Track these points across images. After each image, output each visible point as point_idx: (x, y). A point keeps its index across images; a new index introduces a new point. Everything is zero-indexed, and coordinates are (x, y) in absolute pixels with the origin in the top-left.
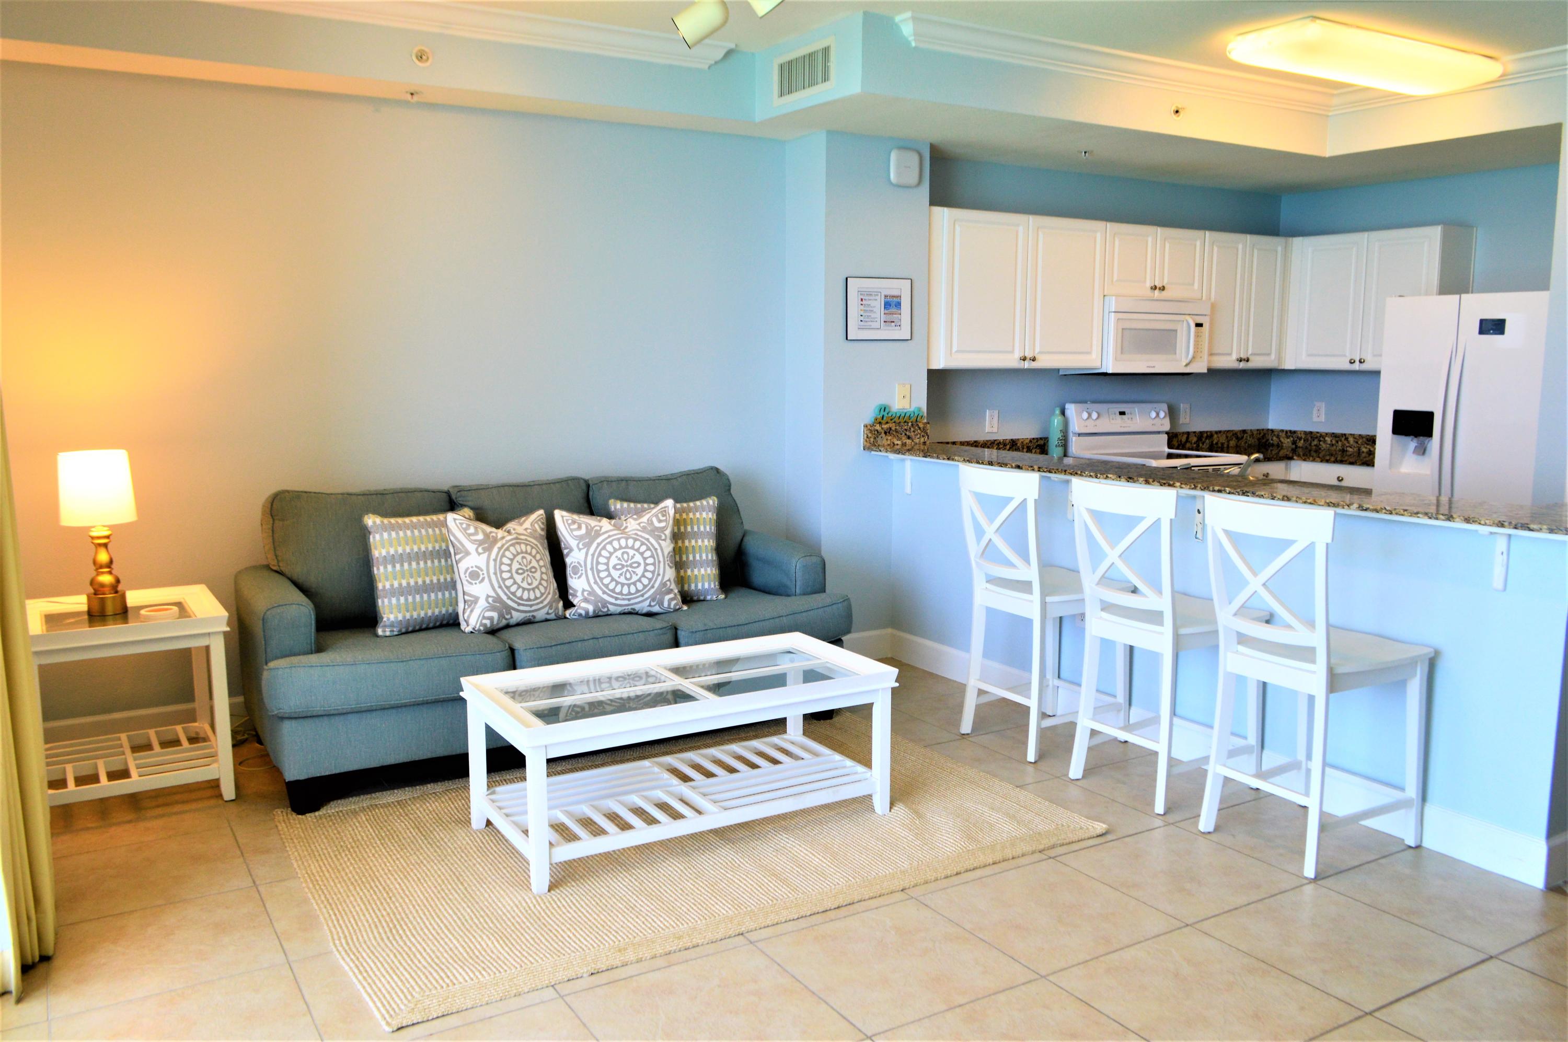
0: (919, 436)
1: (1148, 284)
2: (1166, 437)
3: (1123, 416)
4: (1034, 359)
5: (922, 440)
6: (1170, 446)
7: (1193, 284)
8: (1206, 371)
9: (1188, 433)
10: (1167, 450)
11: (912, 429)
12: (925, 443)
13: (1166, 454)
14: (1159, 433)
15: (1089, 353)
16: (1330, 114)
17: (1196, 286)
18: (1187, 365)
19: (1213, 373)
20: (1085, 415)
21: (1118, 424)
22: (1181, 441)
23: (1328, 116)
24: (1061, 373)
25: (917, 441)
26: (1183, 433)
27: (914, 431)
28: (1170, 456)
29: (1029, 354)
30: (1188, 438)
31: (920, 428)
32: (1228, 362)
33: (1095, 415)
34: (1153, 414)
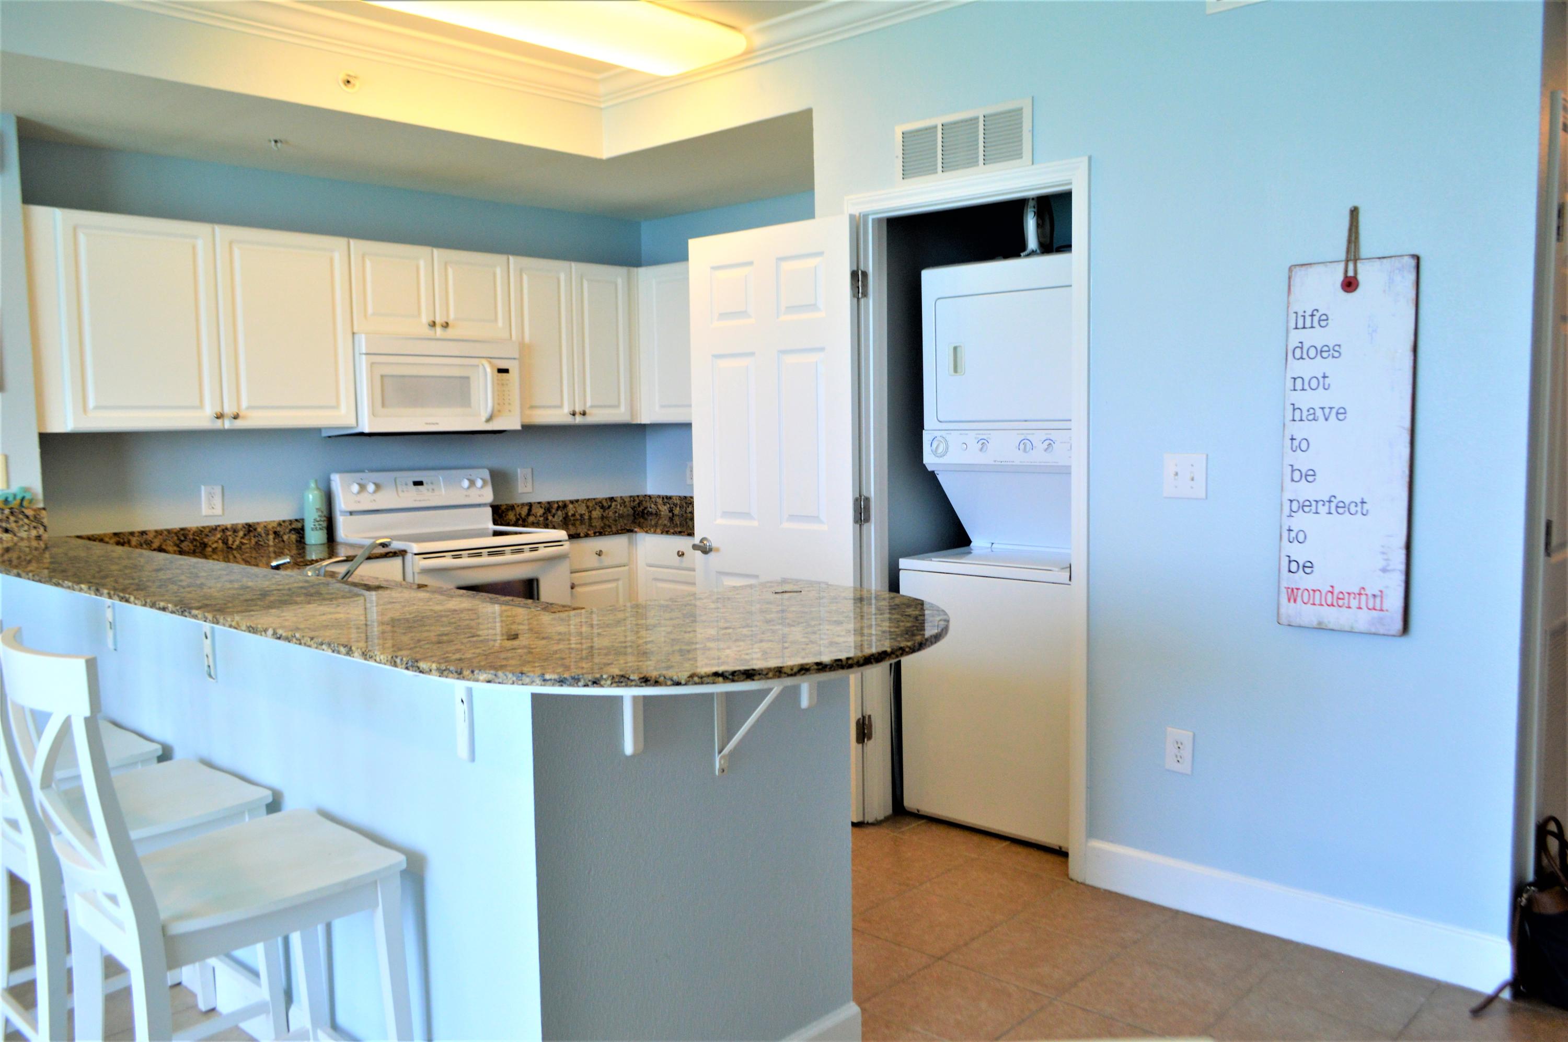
0: (26, 528)
1: (425, 319)
2: (489, 510)
3: (420, 487)
4: (236, 417)
5: (34, 533)
6: (495, 522)
7: (496, 320)
8: (519, 427)
9: (530, 505)
10: (492, 527)
11: (12, 519)
12: (39, 538)
13: (491, 532)
14: (479, 505)
15: (336, 407)
16: (602, 106)
17: (500, 324)
18: (489, 420)
19: (530, 430)
20: (355, 488)
21: (412, 496)
22: (520, 514)
23: (601, 109)
24: (324, 434)
25: (24, 534)
26: (523, 505)
27: (16, 522)
28: (496, 534)
29: (229, 409)
30: (530, 510)
31: (27, 517)
32: (559, 416)
33: (371, 488)
34: (466, 483)
